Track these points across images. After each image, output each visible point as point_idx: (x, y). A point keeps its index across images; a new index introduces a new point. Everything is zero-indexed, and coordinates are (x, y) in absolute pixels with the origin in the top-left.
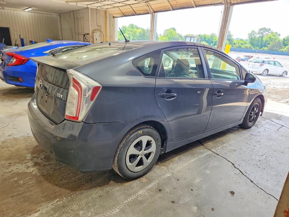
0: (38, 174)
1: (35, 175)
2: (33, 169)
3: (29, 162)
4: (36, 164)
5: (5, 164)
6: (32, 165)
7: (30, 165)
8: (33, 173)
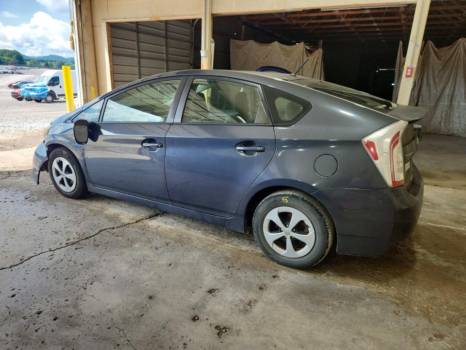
0: (415, 243)
1: (419, 244)
2: (418, 250)
3: (420, 259)
4: (413, 253)
5: (454, 274)
6: (418, 255)
7: (420, 255)
8: (420, 247)
